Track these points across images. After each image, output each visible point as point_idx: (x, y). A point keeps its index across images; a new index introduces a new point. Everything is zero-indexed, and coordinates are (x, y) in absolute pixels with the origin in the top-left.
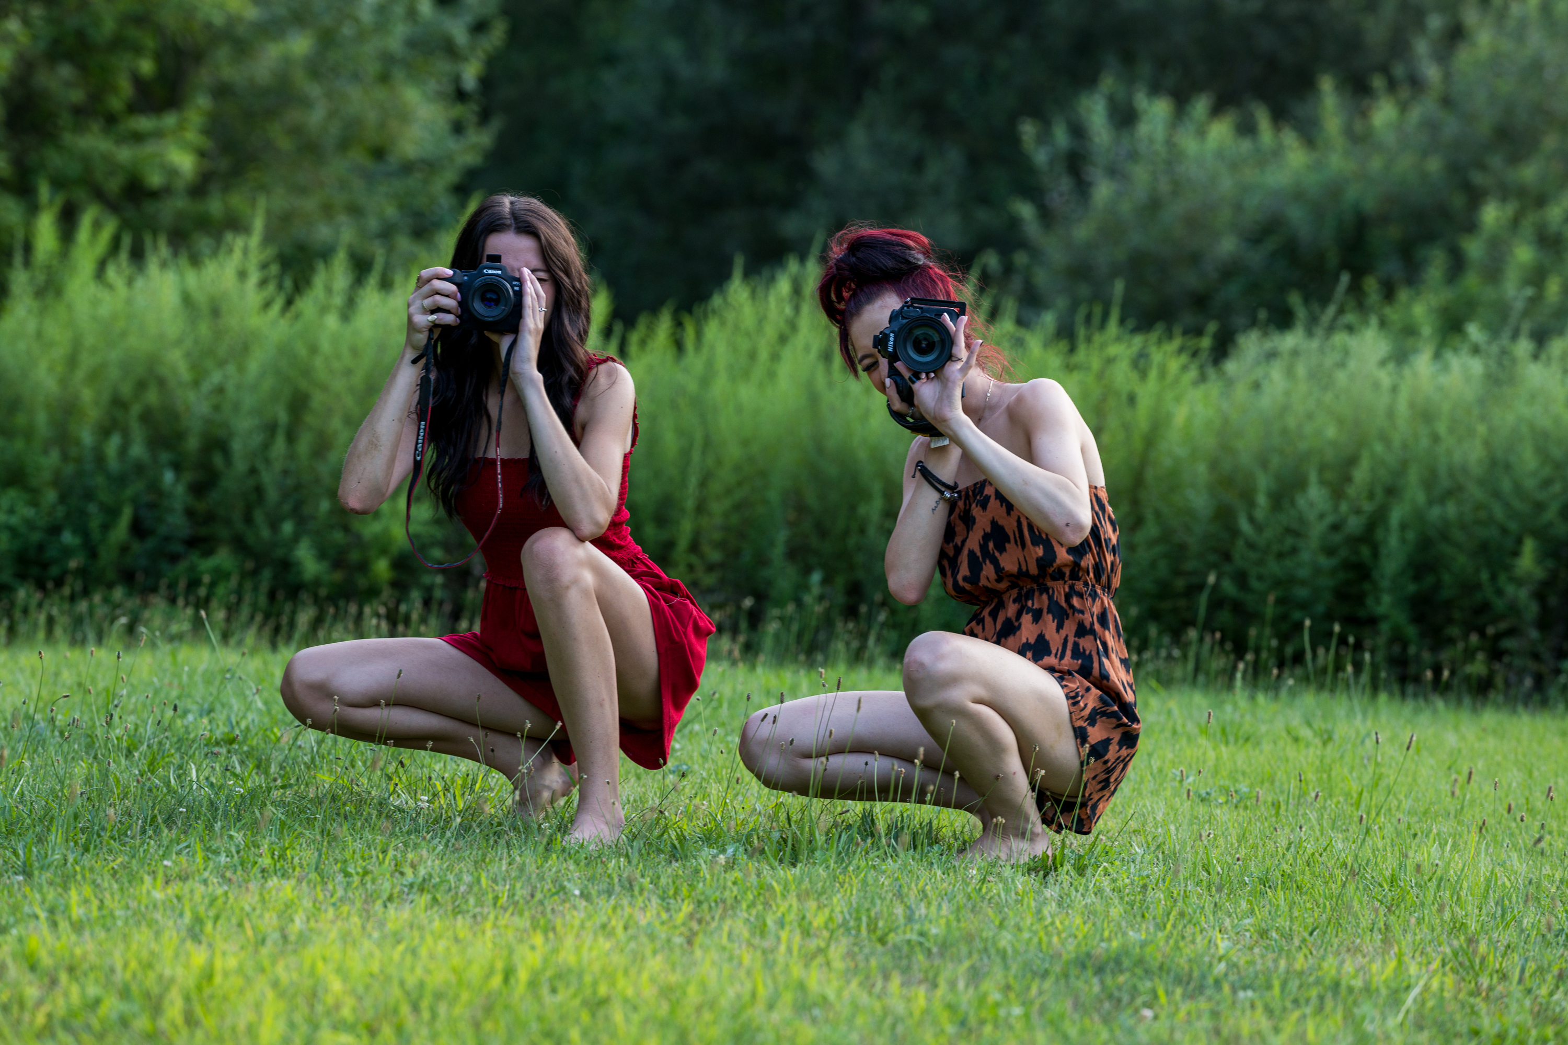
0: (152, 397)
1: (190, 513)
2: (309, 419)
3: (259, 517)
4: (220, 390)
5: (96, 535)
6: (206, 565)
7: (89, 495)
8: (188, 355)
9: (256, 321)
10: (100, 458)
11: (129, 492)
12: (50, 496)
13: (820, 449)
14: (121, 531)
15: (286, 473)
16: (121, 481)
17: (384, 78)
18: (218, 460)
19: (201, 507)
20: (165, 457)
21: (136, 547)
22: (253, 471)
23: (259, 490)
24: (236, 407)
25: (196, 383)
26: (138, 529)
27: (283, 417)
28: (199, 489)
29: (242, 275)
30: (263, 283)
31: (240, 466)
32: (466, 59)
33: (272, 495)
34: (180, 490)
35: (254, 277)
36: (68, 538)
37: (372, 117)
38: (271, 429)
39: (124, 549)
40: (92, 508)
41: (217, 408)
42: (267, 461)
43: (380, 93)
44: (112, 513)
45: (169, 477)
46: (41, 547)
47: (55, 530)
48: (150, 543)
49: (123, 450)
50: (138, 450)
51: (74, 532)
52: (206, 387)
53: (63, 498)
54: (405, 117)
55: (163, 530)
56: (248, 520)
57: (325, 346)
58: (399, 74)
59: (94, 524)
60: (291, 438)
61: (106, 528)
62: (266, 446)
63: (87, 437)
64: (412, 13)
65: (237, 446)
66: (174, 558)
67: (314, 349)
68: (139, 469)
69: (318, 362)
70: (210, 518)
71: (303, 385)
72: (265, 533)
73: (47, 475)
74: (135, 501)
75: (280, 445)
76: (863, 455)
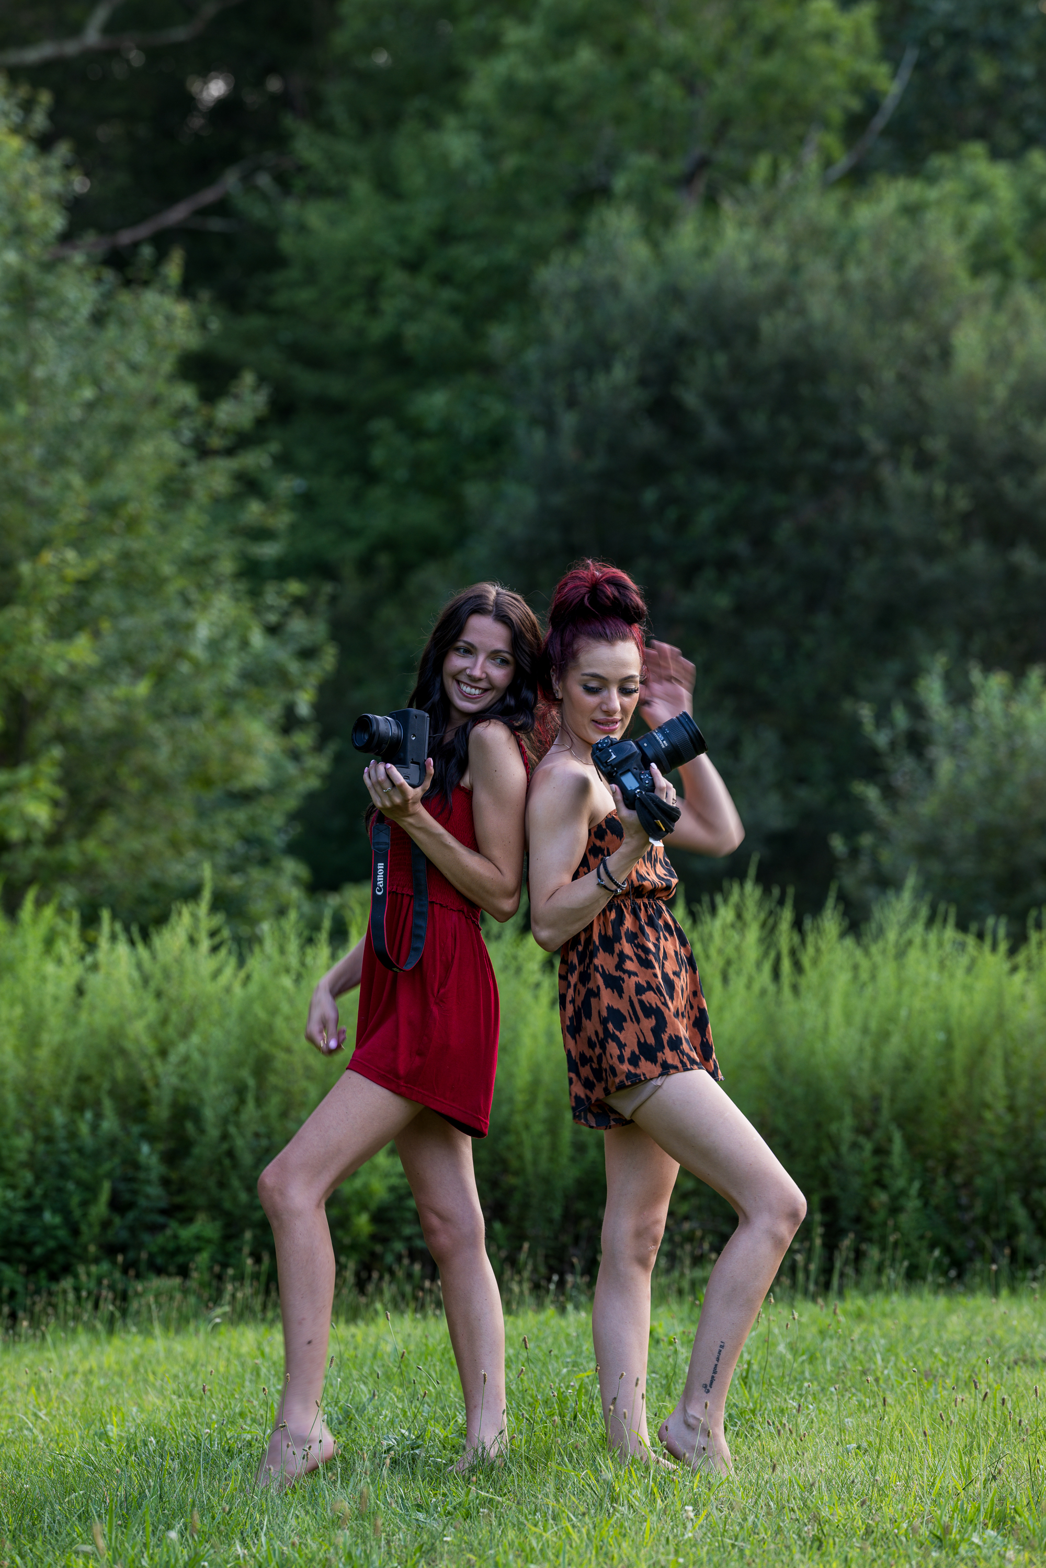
0: (119, 1070)
1: (165, 1182)
2: (273, 1079)
3: (236, 1183)
4: (186, 1060)
5: (77, 1213)
6: (187, 1233)
7: (64, 1172)
8: (149, 1027)
9: (212, 988)
10: (73, 1135)
11: (107, 1166)
12: (28, 1177)
13: (780, 1069)
14: (100, 1208)
15: (257, 1135)
16: (96, 1156)
17: (225, 713)
18: (190, 1126)
19: (174, 1176)
20: (136, 1129)
21: (117, 1221)
22: (225, 1137)
23: (230, 1154)
24: (204, 1073)
25: (163, 1053)
26: (118, 1205)
27: (251, 1082)
28: (171, 1158)
29: (192, 941)
30: (215, 949)
31: (213, 1133)
32: (300, 687)
33: (247, 1159)
34: (154, 1161)
35: (205, 944)
36: (48, 1217)
37: (217, 750)
38: (240, 1091)
39: (106, 1225)
40: (71, 1186)
41: (183, 1077)
42: (238, 1125)
43: (223, 728)
44: (90, 1190)
45: (145, 1149)
46: (23, 1229)
47: (35, 1211)
48: (131, 1215)
49: (95, 1127)
50: (110, 1124)
51: (55, 1211)
52: (173, 1058)
53: (38, 1179)
54: (248, 749)
55: (143, 1202)
56: (222, 1185)
57: (285, 1008)
58: (239, 707)
59: (75, 1201)
60: (260, 1101)
61: (85, 1204)
62: (237, 1111)
63: (59, 1117)
64: (245, 644)
65: (209, 1114)
66: (156, 1228)
67: (274, 1011)
68: (113, 1143)
69: (279, 1023)
70: (182, 1186)
71: (265, 1046)
72: (243, 1197)
73: (23, 1157)
74: (109, 1175)
75: (250, 1110)
76: (827, 1073)
